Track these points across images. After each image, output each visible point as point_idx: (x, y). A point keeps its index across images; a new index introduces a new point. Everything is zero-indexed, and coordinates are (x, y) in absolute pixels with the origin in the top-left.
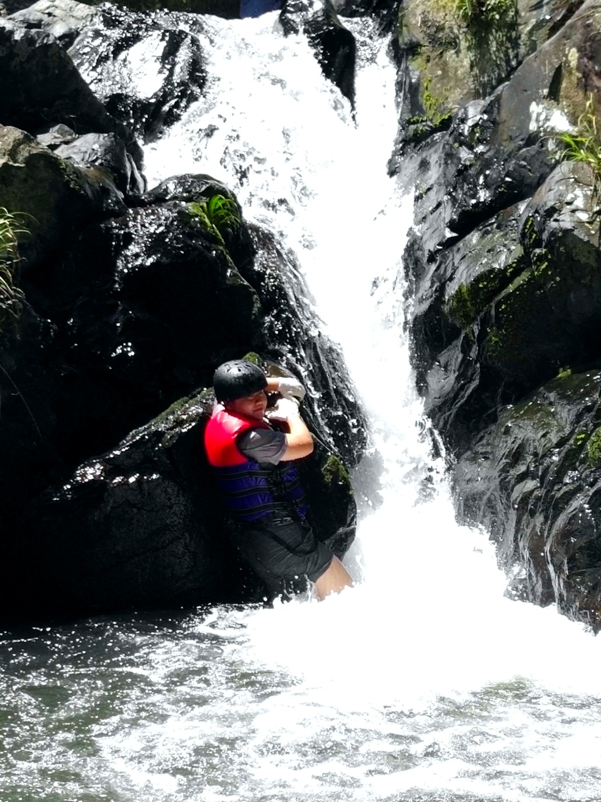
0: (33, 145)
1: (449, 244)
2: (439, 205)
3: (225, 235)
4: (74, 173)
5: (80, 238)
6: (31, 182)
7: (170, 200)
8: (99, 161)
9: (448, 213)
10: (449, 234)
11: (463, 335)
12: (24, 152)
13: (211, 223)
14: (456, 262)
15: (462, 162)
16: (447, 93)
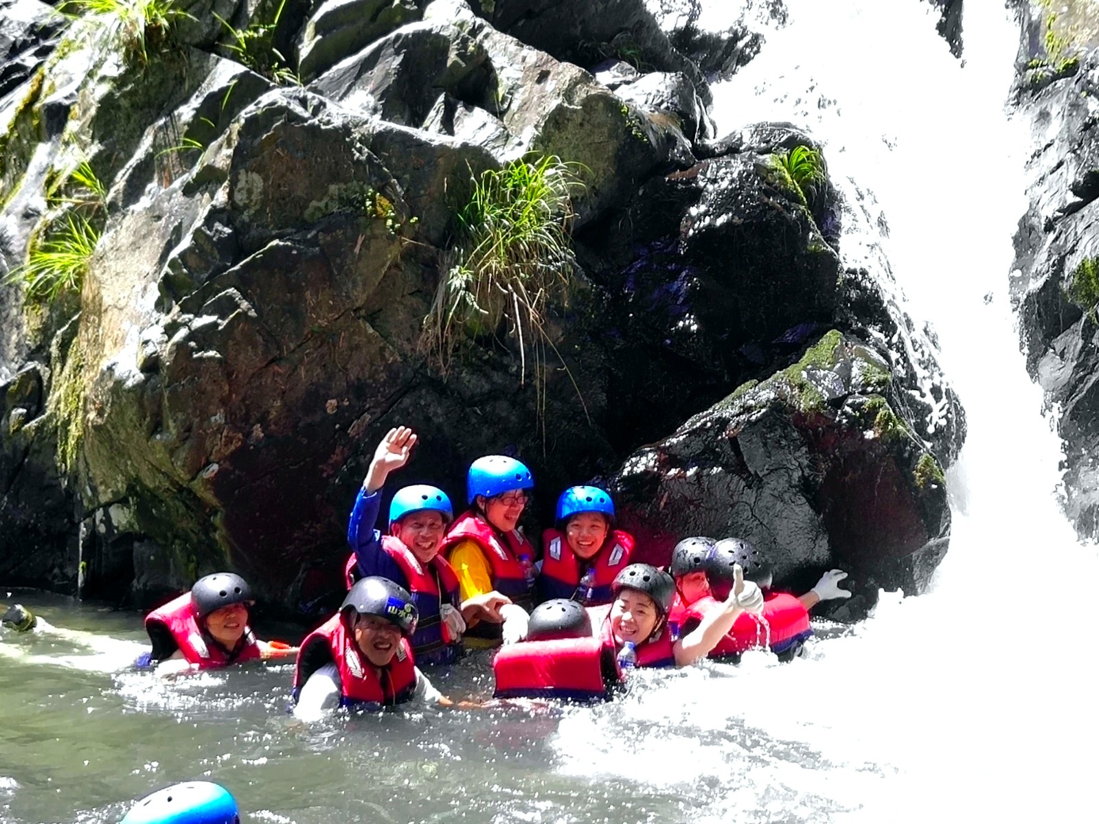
0: (591, 84)
1: (1072, 210)
2: (1060, 164)
3: (808, 194)
4: (637, 117)
5: (641, 193)
6: (587, 127)
7: (744, 151)
8: (665, 105)
9: (1072, 174)
10: (1072, 199)
11: (1084, 319)
12: (581, 94)
13: (792, 178)
14: (1079, 231)
15: (1090, 115)
16: (1074, 34)
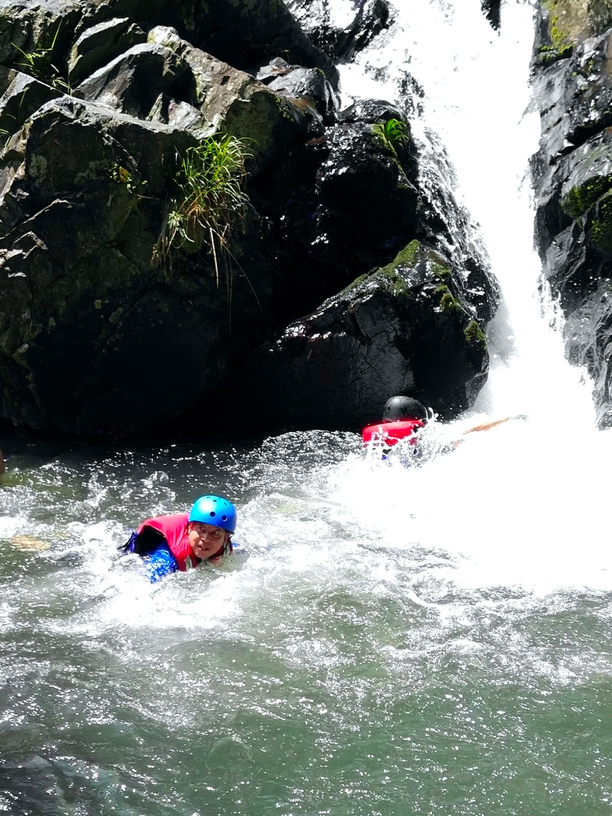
0: (256, 85)
1: (566, 152)
2: (560, 120)
3: (397, 148)
4: (287, 105)
5: (290, 154)
6: (255, 113)
7: (357, 121)
8: (306, 92)
9: (566, 128)
10: (567, 144)
11: (573, 225)
12: (250, 91)
13: (387, 140)
14: (571, 166)
15: (578, 88)
16: (569, 29)
